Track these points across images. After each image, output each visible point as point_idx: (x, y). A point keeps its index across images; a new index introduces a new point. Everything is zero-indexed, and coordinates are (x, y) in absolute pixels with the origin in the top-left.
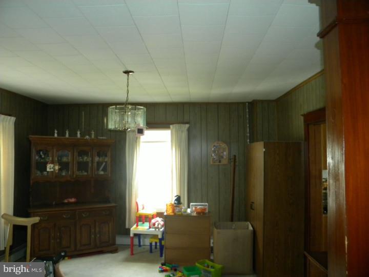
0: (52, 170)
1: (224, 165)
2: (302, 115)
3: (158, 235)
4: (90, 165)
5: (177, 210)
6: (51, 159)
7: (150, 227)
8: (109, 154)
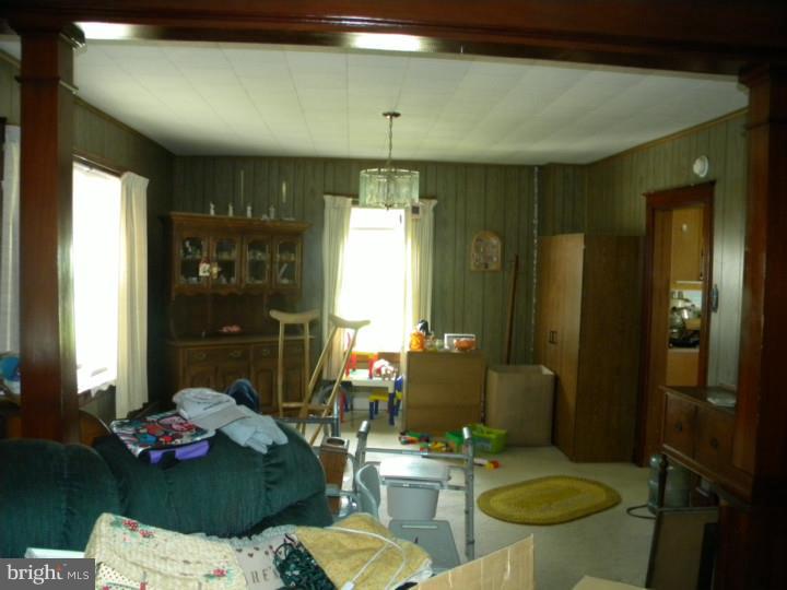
0: (207, 274)
1: (494, 272)
2: (644, 195)
3: (387, 389)
4: (268, 267)
5: (428, 344)
6: (205, 254)
7: (371, 377)
8: (298, 248)
